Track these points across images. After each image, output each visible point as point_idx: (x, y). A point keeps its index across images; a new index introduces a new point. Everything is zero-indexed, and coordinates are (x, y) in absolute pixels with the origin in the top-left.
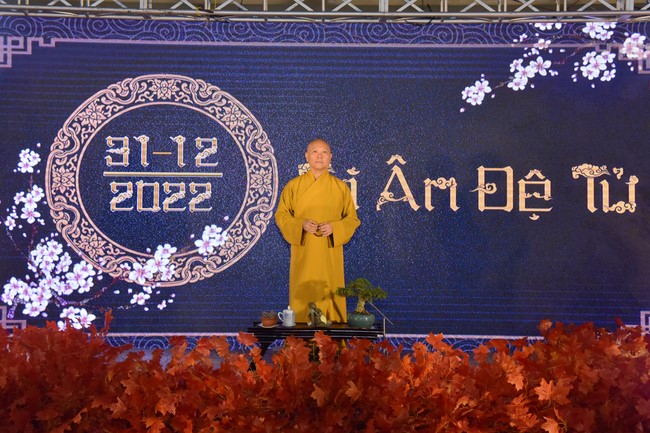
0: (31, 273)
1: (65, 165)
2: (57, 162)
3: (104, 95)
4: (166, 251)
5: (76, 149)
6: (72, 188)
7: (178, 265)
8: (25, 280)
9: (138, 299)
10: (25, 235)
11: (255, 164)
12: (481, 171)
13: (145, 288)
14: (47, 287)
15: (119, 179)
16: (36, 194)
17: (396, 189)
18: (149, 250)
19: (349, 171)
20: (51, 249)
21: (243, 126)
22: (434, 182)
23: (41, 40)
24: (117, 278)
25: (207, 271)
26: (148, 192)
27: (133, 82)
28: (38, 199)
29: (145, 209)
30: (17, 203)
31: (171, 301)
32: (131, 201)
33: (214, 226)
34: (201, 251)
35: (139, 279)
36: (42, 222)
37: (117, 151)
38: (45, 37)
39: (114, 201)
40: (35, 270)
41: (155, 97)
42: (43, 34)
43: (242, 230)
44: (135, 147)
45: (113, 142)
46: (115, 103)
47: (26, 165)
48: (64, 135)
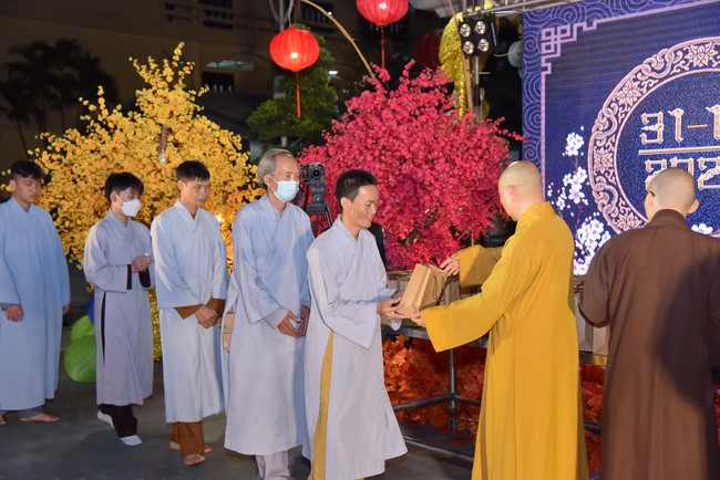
0: (579, 251)
1: (604, 146)
2: (598, 143)
3: (640, 71)
5: (614, 129)
6: (610, 168)
10: (572, 214)
15: (654, 157)
16: (580, 176)
20: (594, 228)
23: (584, 24)
27: (669, 52)
28: (582, 180)
30: (566, 184)
36: (586, 202)
37: (652, 128)
38: (588, 21)
39: (649, 180)
40: (581, 248)
41: (691, 65)
42: (586, 18)
44: (669, 121)
45: (648, 119)
46: (650, 78)
47: (572, 149)
48: (603, 116)
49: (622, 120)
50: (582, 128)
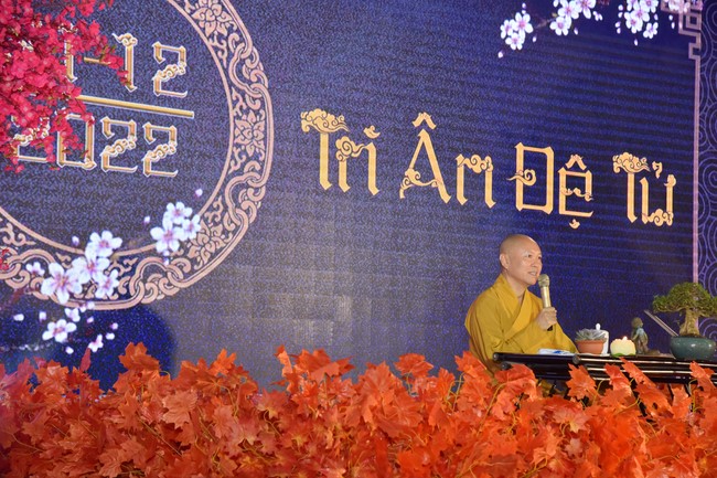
4: (104, 244)
7: (123, 270)
9: (56, 331)
11: (241, 102)
12: (520, 149)
13: (67, 311)
17: (424, 166)
18: (75, 239)
19: (366, 131)
21: (225, 33)
22: (467, 161)
24: (21, 291)
25: (169, 284)
29: (71, 163)
31: (111, 336)
33: (180, 205)
34: (161, 247)
35: (59, 294)
43: (223, 215)
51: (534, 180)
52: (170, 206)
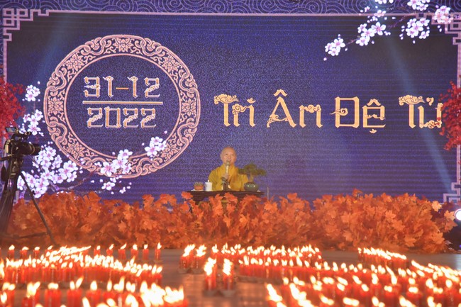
0: (35, 169)
1: (57, 96)
2: (51, 94)
4: (125, 154)
5: (65, 84)
6: (61, 112)
7: (133, 163)
8: (31, 174)
9: (107, 186)
10: (30, 143)
11: (185, 96)
12: (338, 100)
13: (111, 179)
14: (46, 178)
15: (93, 106)
16: (37, 116)
17: (280, 112)
18: (114, 153)
19: (248, 100)
20: (48, 152)
21: (177, 70)
22: (306, 108)
23: (39, 11)
25: (153, 168)
26: (113, 114)
27: (102, 40)
28: (39, 119)
29: (111, 126)
30: (25, 121)
31: (129, 188)
32: (102, 121)
33: (157, 138)
34: (149, 154)
36: (42, 134)
37: (92, 87)
38: (42, 9)
39: (90, 120)
40: (37, 167)
41: (117, 50)
42: (41, 7)
43: (176, 140)
44: (104, 84)
45: (89, 80)
46: (90, 54)
47: (31, 96)
48: (56, 76)
49: (70, 80)
50: (39, 83)
51: (347, 113)
52: (153, 139)
